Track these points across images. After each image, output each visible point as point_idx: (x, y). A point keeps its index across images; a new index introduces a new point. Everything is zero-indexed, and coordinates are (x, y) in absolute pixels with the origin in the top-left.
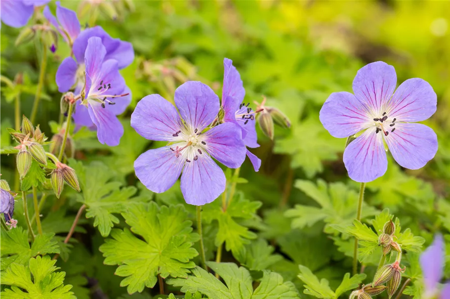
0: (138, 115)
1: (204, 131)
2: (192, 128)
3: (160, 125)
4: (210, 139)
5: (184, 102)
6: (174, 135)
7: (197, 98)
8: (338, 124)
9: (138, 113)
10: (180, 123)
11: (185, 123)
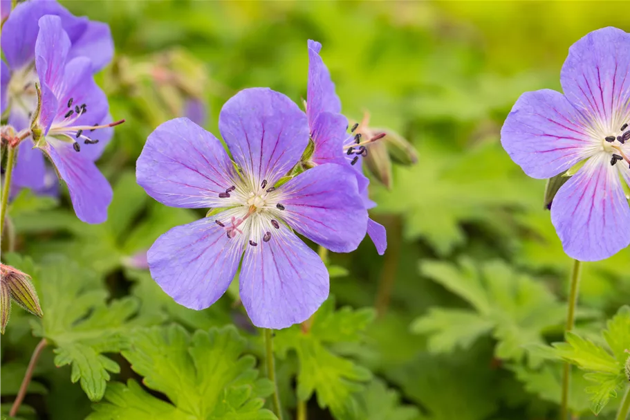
0: (149, 161)
1: (279, 183)
2: (254, 179)
3: (192, 178)
4: (291, 197)
5: (238, 130)
6: (221, 196)
7: (264, 121)
8: (536, 152)
9: (149, 158)
10: (231, 172)
11: (241, 171)
